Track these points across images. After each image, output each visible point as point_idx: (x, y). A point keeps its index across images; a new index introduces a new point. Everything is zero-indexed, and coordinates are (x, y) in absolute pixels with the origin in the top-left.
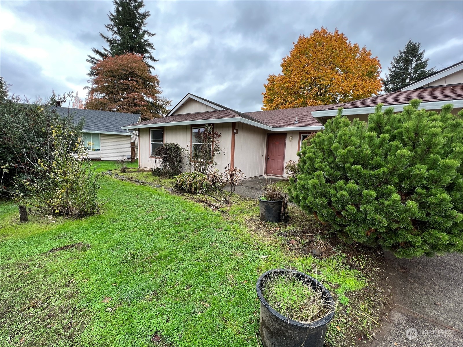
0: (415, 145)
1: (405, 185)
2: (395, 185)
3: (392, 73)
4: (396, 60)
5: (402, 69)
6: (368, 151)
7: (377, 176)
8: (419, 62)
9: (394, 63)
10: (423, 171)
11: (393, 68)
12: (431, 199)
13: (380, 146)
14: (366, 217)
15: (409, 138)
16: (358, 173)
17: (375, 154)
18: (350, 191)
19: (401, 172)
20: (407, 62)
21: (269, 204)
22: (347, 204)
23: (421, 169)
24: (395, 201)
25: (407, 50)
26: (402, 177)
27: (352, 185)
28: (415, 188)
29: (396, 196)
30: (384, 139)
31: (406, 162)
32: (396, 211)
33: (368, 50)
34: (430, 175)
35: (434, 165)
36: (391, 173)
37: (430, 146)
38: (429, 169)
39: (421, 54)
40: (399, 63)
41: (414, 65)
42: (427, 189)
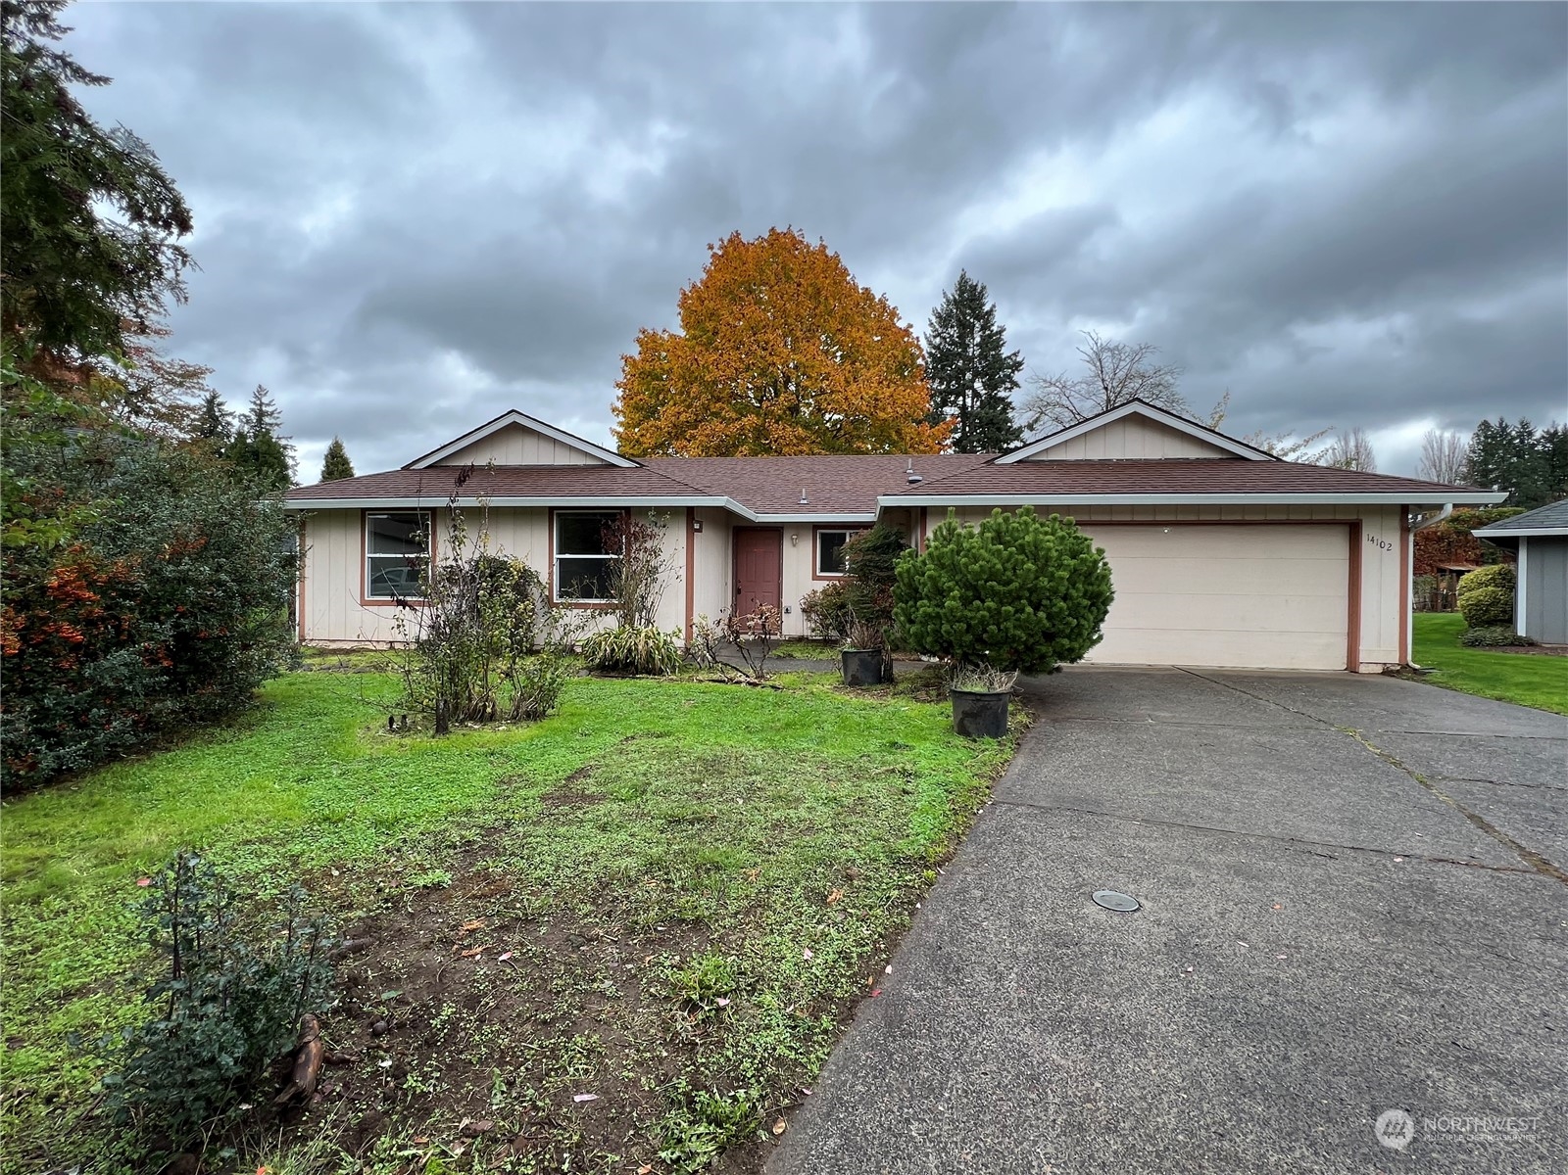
0: (1035, 560)
1: (1034, 598)
2: (1026, 599)
3: (934, 351)
4: (939, 316)
5: (953, 343)
6: (999, 566)
7: (1010, 592)
8: (988, 332)
9: (937, 327)
10: (1046, 583)
11: (935, 337)
12: (1054, 609)
13: (1008, 561)
14: (1007, 635)
15: (1031, 552)
16: (993, 590)
17: (1005, 569)
18: (989, 609)
19: (1029, 586)
20: (966, 329)
21: (867, 655)
22: (988, 625)
23: (1044, 582)
24: (1029, 614)
25: (959, 295)
26: (1031, 591)
27: (990, 603)
28: (1041, 601)
29: (1029, 609)
30: (1011, 553)
31: (1032, 576)
32: (1031, 624)
33: (891, 304)
34: (1050, 586)
35: (1052, 578)
36: (1021, 587)
37: (1047, 559)
38: (1049, 581)
39: (990, 313)
40: (945, 326)
41: (978, 340)
42: (1051, 600)
